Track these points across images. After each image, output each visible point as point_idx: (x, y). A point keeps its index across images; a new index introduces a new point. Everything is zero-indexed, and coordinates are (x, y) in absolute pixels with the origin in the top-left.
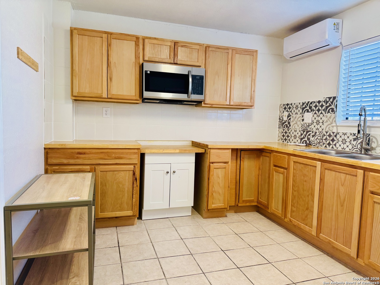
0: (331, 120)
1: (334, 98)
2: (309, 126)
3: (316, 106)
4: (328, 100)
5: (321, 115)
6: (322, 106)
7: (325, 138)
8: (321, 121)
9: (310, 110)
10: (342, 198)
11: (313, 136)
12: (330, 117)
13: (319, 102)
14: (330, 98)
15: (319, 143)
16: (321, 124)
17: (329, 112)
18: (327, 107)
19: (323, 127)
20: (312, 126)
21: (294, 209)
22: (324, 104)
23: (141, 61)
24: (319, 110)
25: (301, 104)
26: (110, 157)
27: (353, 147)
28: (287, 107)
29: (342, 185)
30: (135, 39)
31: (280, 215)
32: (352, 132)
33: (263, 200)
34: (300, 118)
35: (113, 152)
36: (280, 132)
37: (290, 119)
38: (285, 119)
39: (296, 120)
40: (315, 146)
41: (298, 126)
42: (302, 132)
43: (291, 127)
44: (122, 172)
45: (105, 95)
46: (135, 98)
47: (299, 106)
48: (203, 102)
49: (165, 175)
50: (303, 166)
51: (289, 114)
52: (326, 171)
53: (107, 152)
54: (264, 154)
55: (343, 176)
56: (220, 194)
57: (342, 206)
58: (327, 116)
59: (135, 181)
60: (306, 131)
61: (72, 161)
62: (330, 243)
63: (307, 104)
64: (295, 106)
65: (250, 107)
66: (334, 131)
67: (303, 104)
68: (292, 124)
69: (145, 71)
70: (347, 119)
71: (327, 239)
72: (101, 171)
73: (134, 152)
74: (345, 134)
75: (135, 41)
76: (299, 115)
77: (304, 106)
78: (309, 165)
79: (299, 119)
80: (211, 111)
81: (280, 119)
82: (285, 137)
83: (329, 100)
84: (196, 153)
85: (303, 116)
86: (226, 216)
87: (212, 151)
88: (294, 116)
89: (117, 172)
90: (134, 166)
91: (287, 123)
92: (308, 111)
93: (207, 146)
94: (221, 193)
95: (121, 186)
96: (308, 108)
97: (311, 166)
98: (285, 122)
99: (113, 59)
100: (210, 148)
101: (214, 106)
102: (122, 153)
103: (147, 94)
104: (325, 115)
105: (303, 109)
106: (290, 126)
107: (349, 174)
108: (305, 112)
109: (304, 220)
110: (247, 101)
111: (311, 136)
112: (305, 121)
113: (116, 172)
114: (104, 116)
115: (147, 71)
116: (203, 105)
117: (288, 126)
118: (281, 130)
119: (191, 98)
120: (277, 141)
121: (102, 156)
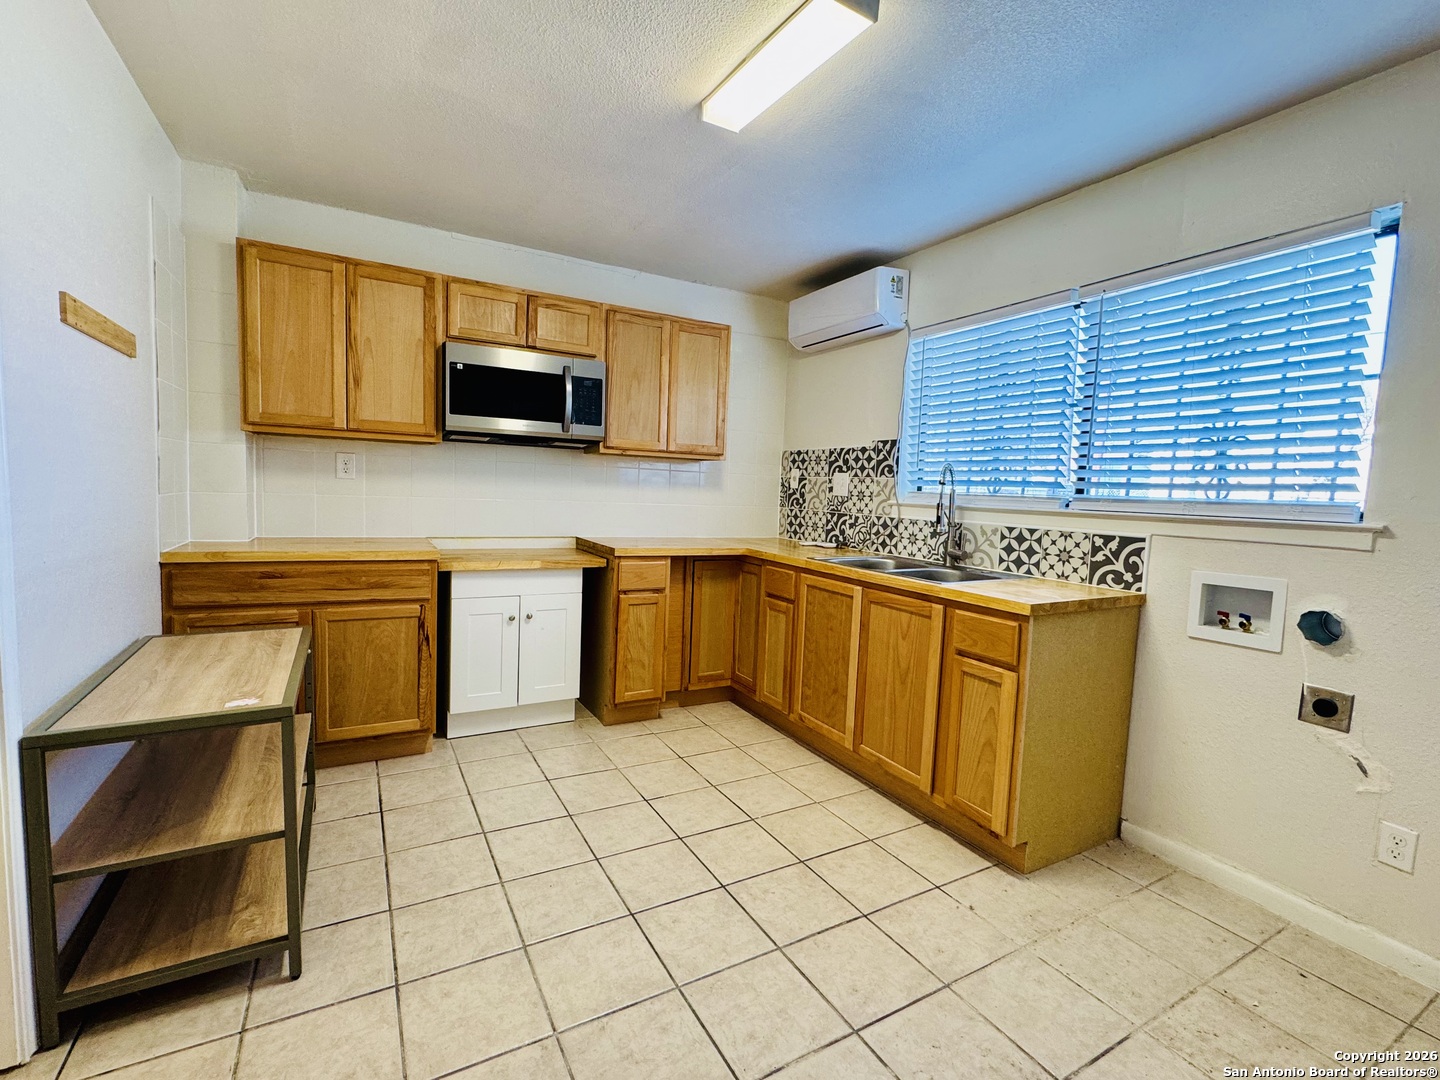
0: (887, 491)
1: (894, 443)
2: (842, 503)
3: (857, 460)
4: (881, 445)
5: (868, 480)
6: (869, 459)
7: (874, 530)
8: (867, 493)
9: (845, 469)
10: (903, 665)
11: (851, 525)
12: (886, 485)
13: (864, 450)
14: (885, 443)
15: (864, 541)
16: (867, 499)
17: (882, 473)
18: (879, 463)
19: (870, 507)
20: (849, 504)
21: (809, 692)
22: (873, 455)
23: (441, 339)
24: (863, 468)
25: (827, 453)
26: (354, 583)
27: (930, 552)
28: (798, 459)
29: (904, 638)
30: (422, 281)
31: (780, 708)
32: (928, 519)
33: (745, 675)
34: (825, 485)
35: (364, 572)
36: (784, 516)
37: (804, 486)
38: (794, 485)
39: (816, 488)
40: (855, 547)
41: (821, 503)
42: (829, 517)
43: (806, 505)
44: (388, 622)
45: (340, 422)
46: (422, 430)
47: (823, 457)
48: (601, 444)
49: (505, 624)
50: (826, 595)
51: (803, 475)
52: (872, 606)
53: (349, 572)
54: (747, 567)
55: (905, 616)
56: (643, 666)
57: (903, 682)
58: (878, 483)
59: (425, 643)
60: (837, 513)
61: (246, 598)
62: (879, 763)
63: (839, 455)
64: (813, 458)
65: (716, 458)
66: (892, 516)
67: (831, 453)
68: (808, 497)
69: (451, 363)
70: (919, 489)
71: (875, 756)
72: (329, 621)
73: (422, 570)
74: (914, 523)
75: (425, 288)
76: (823, 478)
77: (833, 458)
78: (838, 593)
79: (823, 487)
80: (623, 465)
81: (783, 485)
82: (795, 528)
83: (884, 447)
84: (584, 569)
85: (830, 481)
86: (660, 717)
87: (623, 563)
88: (813, 479)
89: (375, 622)
90: (421, 606)
91: (798, 496)
92: (841, 471)
93: (612, 550)
94: (647, 665)
95: (386, 657)
96: (841, 463)
97: (842, 595)
98: (794, 493)
99: (364, 328)
100: (620, 557)
101: (628, 453)
102: (390, 573)
103: (455, 422)
104: (875, 479)
105: (831, 464)
106: (804, 501)
107: (916, 614)
108: (834, 471)
109: (828, 716)
110: (708, 442)
111: (848, 526)
112: (834, 493)
113: (372, 623)
114: (341, 474)
115: (456, 364)
116: (602, 450)
117: (801, 501)
118: (786, 510)
119: (570, 433)
120: (778, 536)
121: (332, 581)
